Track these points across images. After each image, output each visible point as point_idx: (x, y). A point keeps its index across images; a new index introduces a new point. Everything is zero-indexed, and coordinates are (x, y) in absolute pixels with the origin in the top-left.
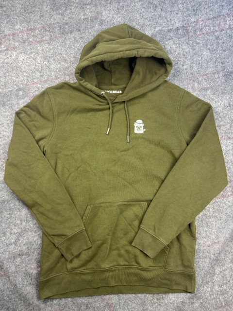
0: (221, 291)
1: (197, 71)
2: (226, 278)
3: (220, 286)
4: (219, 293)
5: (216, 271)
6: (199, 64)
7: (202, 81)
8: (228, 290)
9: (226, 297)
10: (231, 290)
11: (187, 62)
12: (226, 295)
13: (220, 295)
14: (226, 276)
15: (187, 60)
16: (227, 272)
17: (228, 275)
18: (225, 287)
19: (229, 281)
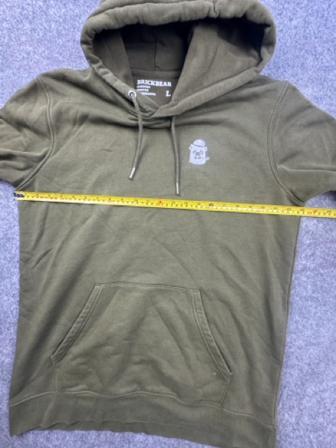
0: (313, 426)
1: (316, 31)
2: (325, 404)
3: (312, 417)
4: (309, 428)
5: (308, 390)
6: (322, 17)
7: (321, 54)
8: (325, 425)
9: (320, 436)
10: (331, 425)
11: (301, 13)
12: (321, 433)
13: (311, 431)
14: (325, 401)
15: (301, 9)
16: (327, 395)
17: (328, 400)
18: (321, 420)
19: (329, 410)
